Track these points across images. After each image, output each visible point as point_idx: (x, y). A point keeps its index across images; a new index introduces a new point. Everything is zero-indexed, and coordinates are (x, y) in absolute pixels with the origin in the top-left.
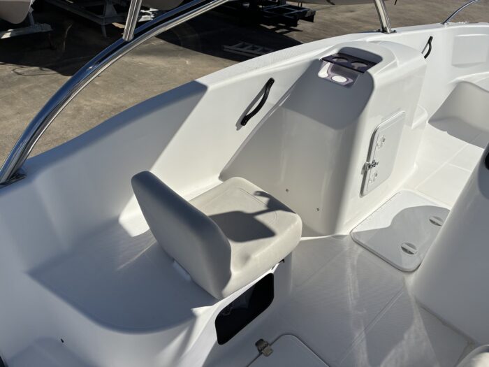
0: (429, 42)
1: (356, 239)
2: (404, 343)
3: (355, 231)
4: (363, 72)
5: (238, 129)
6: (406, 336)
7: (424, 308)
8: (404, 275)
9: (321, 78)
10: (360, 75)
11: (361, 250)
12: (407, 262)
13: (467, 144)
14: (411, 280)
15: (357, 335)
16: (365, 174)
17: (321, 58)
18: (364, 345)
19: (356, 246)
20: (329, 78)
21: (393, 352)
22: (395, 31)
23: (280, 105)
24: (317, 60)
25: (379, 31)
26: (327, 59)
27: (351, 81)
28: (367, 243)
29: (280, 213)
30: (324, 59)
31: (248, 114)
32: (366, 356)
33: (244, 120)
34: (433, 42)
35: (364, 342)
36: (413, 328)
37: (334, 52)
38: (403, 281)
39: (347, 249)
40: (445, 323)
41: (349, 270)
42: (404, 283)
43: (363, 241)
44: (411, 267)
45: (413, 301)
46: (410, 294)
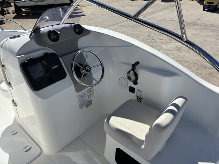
6: (74, 160)
7: (62, 150)
8: (42, 154)
12: (35, 151)
14: (46, 151)
36: (71, 157)
40: (70, 144)
44: (39, 150)
45: (57, 154)
46: (54, 154)
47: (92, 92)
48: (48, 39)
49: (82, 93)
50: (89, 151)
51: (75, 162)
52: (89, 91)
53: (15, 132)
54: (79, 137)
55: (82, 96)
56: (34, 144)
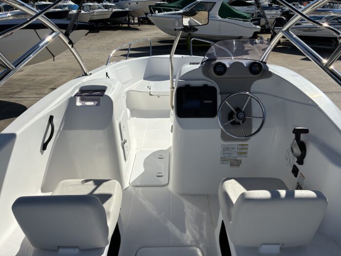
0: (107, 75)
1: (135, 186)
2: (187, 214)
3: (131, 182)
4: (103, 96)
5: (42, 154)
6: (186, 211)
7: (183, 195)
8: (166, 187)
9: (79, 106)
10: (101, 98)
11: (140, 189)
12: (163, 180)
13: (148, 119)
14: (171, 187)
15: (168, 225)
16: (123, 148)
17: (73, 96)
18: (174, 227)
19: (137, 188)
20: (84, 105)
21: (186, 221)
22: (91, 74)
23: (61, 130)
24: (72, 98)
25: (83, 76)
26: (76, 95)
27: (96, 103)
28: (141, 184)
29: (105, 184)
30: (75, 96)
31: (45, 142)
32: (178, 230)
33: (44, 147)
34: (108, 75)
35: (174, 226)
36: (186, 206)
37: (77, 91)
38: (167, 189)
39: (134, 192)
40: (194, 195)
41: (143, 201)
42: (169, 191)
43: (138, 184)
44: (166, 182)
45: (177, 195)
46: (174, 193)
47: (244, 151)
48: (212, 70)
49: (229, 145)
50: (205, 214)
51: (185, 213)
52: (241, 147)
53: (162, 157)
54: (208, 196)
55: (228, 149)
56: (167, 175)
